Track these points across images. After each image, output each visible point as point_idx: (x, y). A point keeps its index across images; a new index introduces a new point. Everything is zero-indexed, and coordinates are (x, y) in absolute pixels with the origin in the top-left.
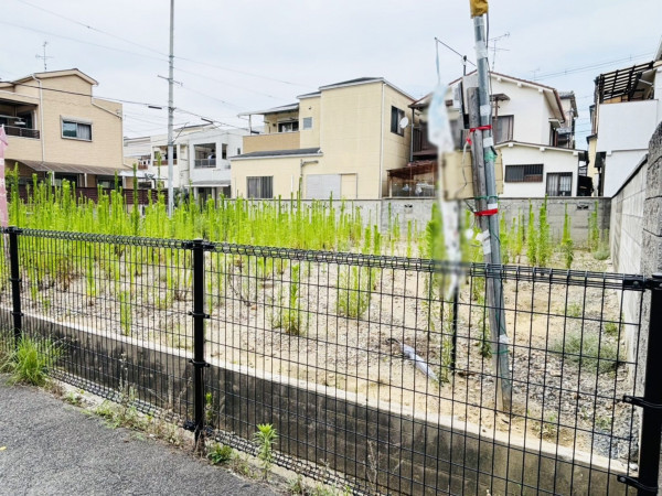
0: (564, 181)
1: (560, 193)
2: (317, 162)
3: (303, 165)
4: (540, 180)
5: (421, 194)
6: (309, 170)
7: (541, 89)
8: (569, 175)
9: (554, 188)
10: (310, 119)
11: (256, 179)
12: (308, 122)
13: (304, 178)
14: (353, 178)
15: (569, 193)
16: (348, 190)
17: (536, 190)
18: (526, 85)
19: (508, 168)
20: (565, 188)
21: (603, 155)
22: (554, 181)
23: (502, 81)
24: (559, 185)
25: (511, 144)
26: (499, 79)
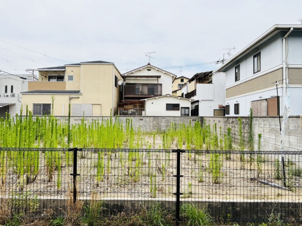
0: (187, 110)
1: (185, 115)
2: (79, 98)
3: (70, 99)
4: (179, 110)
5: (131, 114)
6: (73, 102)
7: (172, 75)
8: (188, 108)
9: (183, 113)
10: (72, 76)
11: (40, 105)
12: (71, 78)
13: (71, 106)
14: (99, 106)
15: (188, 115)
16: (96, 112)
17: (177, 113)
18: (167, 73)
19: (167, 105)
20: (187, 113)
21: (198, 101)
22: (183, 110)
23: (158, 70)
24: (185, 112)
25: (168, 96)
26: (157, 69)
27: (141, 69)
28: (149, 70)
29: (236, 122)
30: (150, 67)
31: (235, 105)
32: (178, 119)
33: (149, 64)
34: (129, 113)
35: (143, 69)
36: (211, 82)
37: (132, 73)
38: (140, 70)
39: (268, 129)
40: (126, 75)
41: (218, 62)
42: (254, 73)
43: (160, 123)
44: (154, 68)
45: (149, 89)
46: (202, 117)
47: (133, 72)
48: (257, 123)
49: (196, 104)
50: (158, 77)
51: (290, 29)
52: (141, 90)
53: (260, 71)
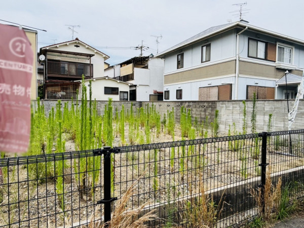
0: (125, 95)
1: (124, 99)
4: (117, 94)
5: (61, 98)
7: (104, 56)
8: (127, 92)
9: (122, 97)
15: (127, 99)
17: (116, 98)
18: (98, 52)
19: (106, 88)
20: (126, 97)
21: (135, 86)
22: (122, 94)
23: (88, 48)
24: (124, 96)
25: (107, 78)
26: (87, 46)
27: (68, 44)
28: (77, 46)
29: (194, 106)
30: (79, 43)
31: (177, 90)
32: (118, 103)
33: (77, 39)
34: (57, 96)
35: (69, 44)
36: (146, 67)
37: (56, 47)
38: (66, 45)
39: (238, 111)
40: (48, 48)
41: (137, 48)
42: (202, 62)
43: (99, 108)
44: (83, 45)
45: (77, 69)
46: (141, 102)
47: (58, 46)
48: (224, 106)
49: (134, 88)
50: (91, 56)
51: (245, 27)
52: (66, 69)
53: (209, 61)
